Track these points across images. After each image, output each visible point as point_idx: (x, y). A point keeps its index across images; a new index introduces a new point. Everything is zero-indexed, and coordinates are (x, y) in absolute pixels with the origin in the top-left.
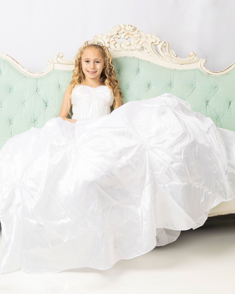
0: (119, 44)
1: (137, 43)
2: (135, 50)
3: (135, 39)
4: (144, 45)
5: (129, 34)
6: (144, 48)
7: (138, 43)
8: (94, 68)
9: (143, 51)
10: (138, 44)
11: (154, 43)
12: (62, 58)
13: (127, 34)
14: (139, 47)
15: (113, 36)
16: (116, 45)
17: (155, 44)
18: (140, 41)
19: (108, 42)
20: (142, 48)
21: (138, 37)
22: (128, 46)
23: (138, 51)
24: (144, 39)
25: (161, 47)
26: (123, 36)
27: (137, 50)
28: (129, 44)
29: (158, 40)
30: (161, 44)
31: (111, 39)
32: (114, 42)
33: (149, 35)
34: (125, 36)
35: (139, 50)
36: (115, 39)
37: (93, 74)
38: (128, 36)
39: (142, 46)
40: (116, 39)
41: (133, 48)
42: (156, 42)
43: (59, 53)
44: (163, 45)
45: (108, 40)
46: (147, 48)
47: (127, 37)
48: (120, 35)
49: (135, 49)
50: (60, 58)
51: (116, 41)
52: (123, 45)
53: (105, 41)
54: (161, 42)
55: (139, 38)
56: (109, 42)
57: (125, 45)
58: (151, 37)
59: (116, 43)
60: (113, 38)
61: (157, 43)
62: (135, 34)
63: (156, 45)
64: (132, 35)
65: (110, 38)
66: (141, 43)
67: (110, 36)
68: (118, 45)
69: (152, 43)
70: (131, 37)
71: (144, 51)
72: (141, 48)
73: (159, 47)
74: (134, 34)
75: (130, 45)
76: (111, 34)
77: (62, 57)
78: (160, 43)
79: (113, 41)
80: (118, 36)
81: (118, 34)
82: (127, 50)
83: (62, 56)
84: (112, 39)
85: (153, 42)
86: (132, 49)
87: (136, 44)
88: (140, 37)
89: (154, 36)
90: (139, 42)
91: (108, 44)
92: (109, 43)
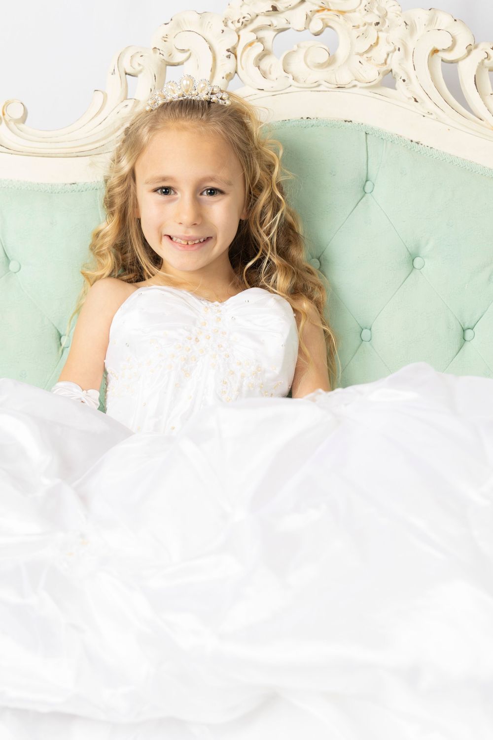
0: (282, 58)
1: (361, 55)
2: (355, 86)
3: (355, 33)
4: (394, 63)
5: (329, 10)
6: (394, 78)
7: (367, 52)
8: (200, 218)
9: (389, 91)
10: (369, 59)
11: (441, 55)
12: (22, 126)
13: (318, 11)
14: (372, 73)
15: (252, 21)
16: (266, 64)
17: (449, 56)
18: (377, 43)
19: (228, 51)
20: (388, 79)
21: (370, 24)
22: (321, 66)
23: (366, 92)
24: (396, 34)
25: (477, 71)
26: (298, 18)
27: (361, 88)
28: (324, 57)
29: (464, 39)
30: (477, 56)
31: (241, 33)
32: (258, 49)
33: (420, 16)
34: (308, 19)
35: (372, 87)
36: (261, 34)
37: (196, 247)
38: (323, 20)
39: (385, 68)
40: (268, 35)
41: (345, 77)
42: (450, 49)
43: (7, 104)
44: (486, 61)
45: (230, 41)
46: (409, 78)
47: (316, 25)
48: (287, 14)
49: (356, 83)
50: (12, 124)
51: (269, 45)
52: (298, 65)
53: (216, 47)
54: (476, 47)
55: (373, 30)
56: (234, 48)
57: (306, 63)
58: (431, 21)
59: (265, 54)
60: (254, 31)
61: (459, 51)
62: (354, 11)
63: (452, 62)
64: (343, 12)
65: (238, 31)
66: (380, 53)
67: (238, 22)
68: (273, 63)
69: (435, 51)
70: (338, 23)
71: (395, 89)
72: (379, 78)
73: (467, 71)
74: (350, 12)
75: (331, 61)
76: (245, 11)
77: (24, 119)
78: (469, 52)
79: (251, 44)
80: (278, 21)
81: (275, 9)
82: (319, 85)
83: (19, 114)
84: (247, 35)
85: (439, 48)
86: (341, 82)
87: (359, 58)
88: (378, 24)
89: (444, 20)
90: (376, 49)
91: (229, 57)
92: (232, 56)
